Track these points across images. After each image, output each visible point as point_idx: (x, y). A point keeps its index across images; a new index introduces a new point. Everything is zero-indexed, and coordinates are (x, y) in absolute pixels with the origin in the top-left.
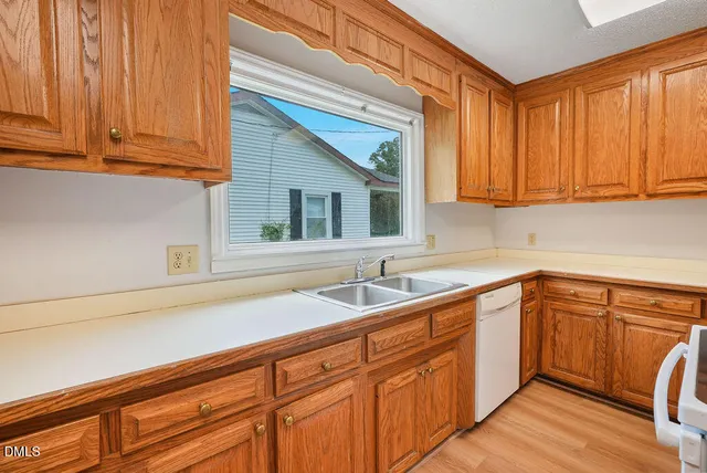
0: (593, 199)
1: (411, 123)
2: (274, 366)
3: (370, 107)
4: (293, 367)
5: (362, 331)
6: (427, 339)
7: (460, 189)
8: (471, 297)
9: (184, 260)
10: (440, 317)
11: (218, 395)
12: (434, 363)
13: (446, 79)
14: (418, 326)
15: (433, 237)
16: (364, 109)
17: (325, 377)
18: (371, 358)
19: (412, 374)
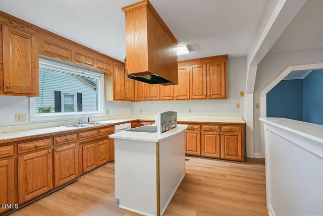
0: (151, 100)
1: (100, 77)
2: (53, 139)
3: (85, 73)
4: (59, 139)
5: (78, 132)
6: (98, 135)
7: (114, 97)
8: (113, 126)
9: (21, 118)
10: (102, 130)
11: (40, 144)
12: (101, 142)
13: (109, 67)
14: (95, 132)
15: (108, 111)
16: (83, 73)
17: (67, 142)
18: (80, 139)
19: (94, 145)
